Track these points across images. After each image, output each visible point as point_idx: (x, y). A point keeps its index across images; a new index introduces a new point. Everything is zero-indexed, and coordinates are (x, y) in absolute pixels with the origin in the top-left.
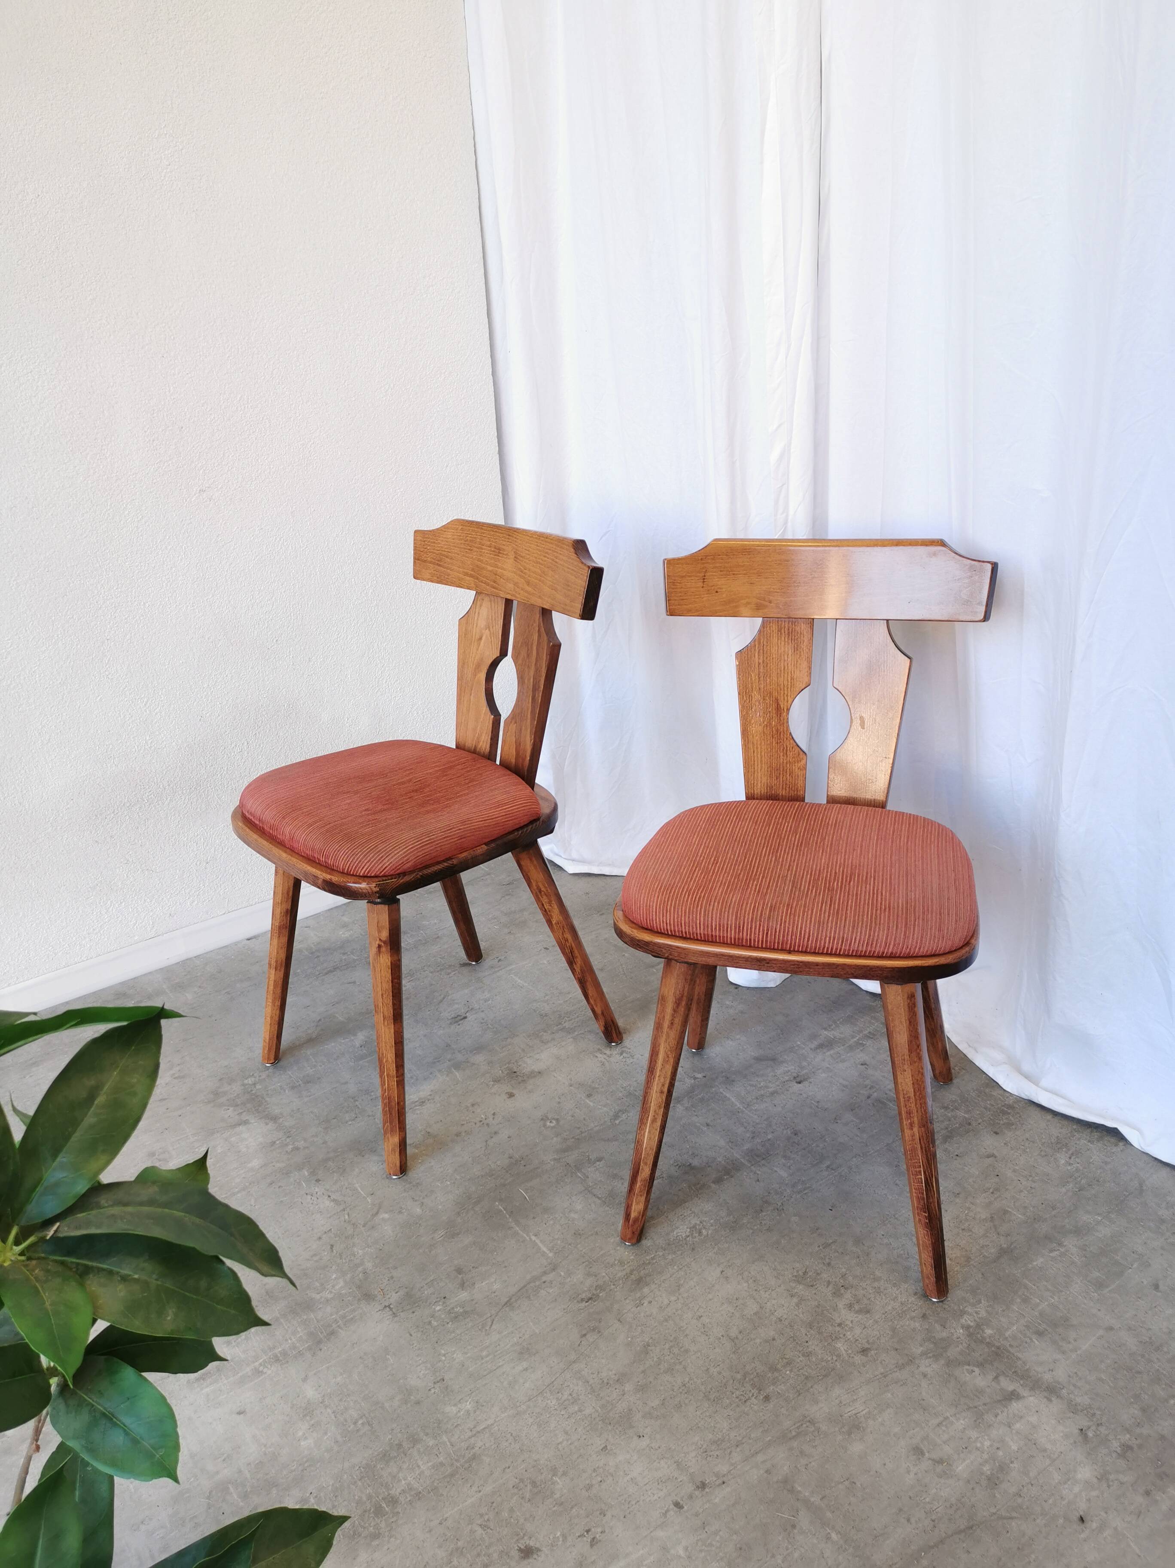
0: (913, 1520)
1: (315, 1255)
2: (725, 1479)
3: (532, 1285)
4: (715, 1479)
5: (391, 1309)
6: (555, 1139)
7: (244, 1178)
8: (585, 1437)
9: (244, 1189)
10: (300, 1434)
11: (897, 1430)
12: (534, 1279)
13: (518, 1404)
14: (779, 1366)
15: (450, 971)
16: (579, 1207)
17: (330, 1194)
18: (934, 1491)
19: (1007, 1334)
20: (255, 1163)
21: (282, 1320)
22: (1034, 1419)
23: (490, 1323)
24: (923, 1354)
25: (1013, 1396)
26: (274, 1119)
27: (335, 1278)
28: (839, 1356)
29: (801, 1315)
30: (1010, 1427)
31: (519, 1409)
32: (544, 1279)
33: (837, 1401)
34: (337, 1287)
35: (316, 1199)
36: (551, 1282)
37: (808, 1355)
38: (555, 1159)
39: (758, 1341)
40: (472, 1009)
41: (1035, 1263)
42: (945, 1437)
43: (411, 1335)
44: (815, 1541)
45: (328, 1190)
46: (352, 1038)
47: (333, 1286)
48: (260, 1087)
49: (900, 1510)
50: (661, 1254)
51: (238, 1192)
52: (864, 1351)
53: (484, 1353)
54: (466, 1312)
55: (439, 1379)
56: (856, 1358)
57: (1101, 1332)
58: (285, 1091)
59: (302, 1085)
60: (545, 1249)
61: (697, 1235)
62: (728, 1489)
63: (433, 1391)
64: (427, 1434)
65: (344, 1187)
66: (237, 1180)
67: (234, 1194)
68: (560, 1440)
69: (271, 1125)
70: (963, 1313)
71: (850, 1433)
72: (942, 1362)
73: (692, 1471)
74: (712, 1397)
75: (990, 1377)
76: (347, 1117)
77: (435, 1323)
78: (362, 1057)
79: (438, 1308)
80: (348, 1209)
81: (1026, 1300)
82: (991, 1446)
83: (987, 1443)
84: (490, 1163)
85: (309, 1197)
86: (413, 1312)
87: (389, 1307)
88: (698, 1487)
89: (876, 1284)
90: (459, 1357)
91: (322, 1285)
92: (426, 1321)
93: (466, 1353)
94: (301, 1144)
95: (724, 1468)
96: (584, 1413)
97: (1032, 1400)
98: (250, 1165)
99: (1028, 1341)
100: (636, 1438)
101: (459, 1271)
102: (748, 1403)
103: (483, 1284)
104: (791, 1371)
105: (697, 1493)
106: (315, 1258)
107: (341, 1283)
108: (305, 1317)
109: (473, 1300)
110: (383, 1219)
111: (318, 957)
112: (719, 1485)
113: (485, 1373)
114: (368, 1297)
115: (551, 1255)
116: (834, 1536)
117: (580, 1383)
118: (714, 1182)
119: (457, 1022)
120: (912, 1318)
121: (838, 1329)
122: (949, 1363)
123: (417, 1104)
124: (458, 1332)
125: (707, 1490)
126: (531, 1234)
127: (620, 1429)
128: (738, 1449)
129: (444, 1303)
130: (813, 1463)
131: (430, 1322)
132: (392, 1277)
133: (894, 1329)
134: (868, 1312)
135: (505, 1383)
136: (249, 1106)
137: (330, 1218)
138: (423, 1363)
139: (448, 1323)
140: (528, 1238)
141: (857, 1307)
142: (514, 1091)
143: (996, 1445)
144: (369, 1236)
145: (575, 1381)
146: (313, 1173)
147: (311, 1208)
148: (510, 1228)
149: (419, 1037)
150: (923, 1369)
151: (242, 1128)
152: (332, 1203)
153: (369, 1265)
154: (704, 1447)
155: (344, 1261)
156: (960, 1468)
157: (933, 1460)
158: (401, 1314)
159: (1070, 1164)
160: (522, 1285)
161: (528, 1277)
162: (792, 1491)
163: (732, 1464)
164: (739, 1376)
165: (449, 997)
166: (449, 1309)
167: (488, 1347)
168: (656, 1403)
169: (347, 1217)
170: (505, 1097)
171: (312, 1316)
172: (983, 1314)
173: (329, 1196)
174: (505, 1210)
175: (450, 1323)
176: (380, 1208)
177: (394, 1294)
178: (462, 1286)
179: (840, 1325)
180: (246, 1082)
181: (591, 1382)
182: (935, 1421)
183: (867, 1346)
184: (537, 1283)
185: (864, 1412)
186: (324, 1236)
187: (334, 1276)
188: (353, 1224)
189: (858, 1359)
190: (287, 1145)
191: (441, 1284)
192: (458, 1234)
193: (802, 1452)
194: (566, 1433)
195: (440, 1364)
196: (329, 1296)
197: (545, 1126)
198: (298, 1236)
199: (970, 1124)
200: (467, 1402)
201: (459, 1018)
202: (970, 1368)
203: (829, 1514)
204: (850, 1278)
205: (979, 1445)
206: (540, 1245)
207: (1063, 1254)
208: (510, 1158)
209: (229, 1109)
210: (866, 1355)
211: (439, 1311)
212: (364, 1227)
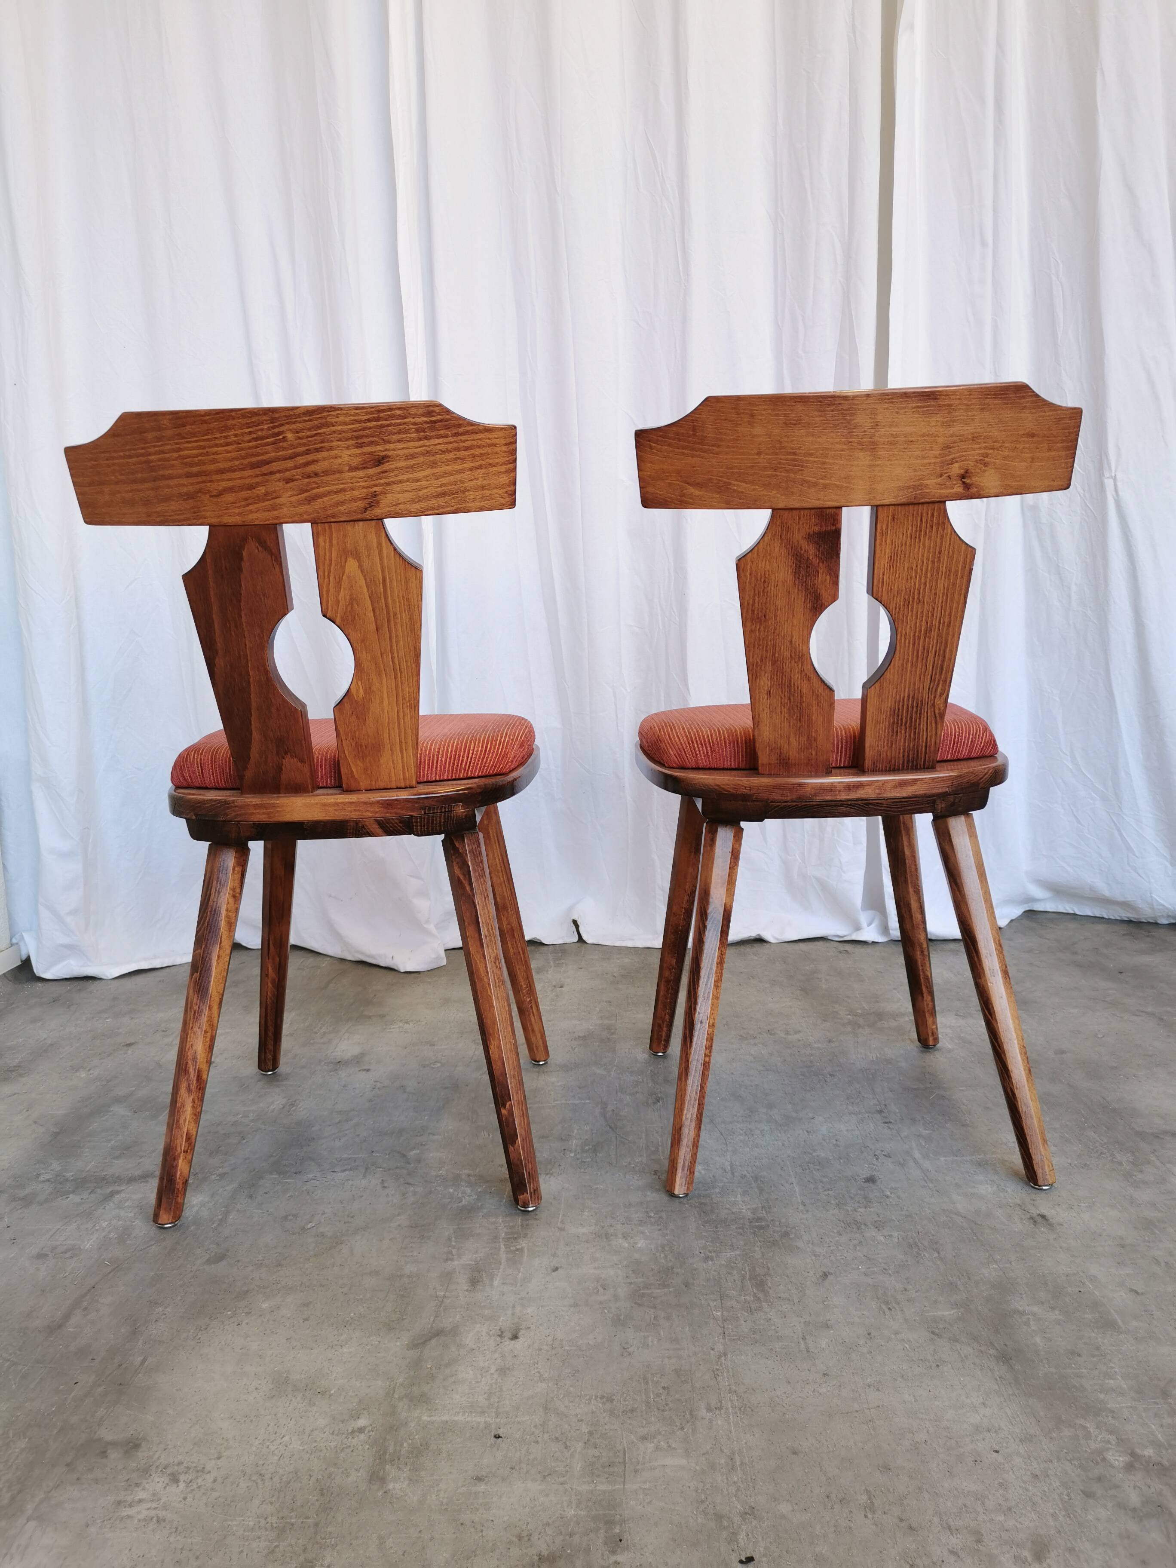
1: (404, 1194)
2: (883, 1104)
4: (879, 1107)
8: (788, 1135)
10: (627, 1245)
16: (554, 1079)
17: (331, 1170)
21: (465, 1226)
27: (454, 1190)
28: (824, 1048)
35: (323, 1179)
37: (811, 1055)
41: (823, 987)
45: (322, 1171)
47: (464, 1192)
48: (72, 1173)
52: (830, 1041)
54: (595, 1146)
56: (833, 1045)
62: (892, 1105)
64: (707, 1190)
65: (335, 1162)
68: (780, 1144)
70: (836, 1012)
73: (863, 1111)
74: (808, 1089)
80: (370, 1166)
85: (313, 1181)
88: (879, 1113)
95: (873, 1102)
100: (812, 1120)
105: (884, 1115)
106: (409, 1194)
112: (885, 1107)
120: (821, 1024)
125: (885, 1111)
127: (797, 1123)
128: (863, 1094)
133: (823, 1030)
137: (365, 1177)
144: (428, 1164)
146: (281, 1173)
147: (333, 1183)
151: (117, 1198)
152: (347, 1173)
154: (847, 1102)
155: (439, 1182)
163: (873, 1099)
164: (801, 1077)
168: (790, 1106)
169: (380, 1169)
170: (362, 1072)
172: (844, 1008)
173: (333, 1172)
183: (827, 1040)
188: (398, 1168)
194: (777, 1140)
197: (433, 1068)
207: (826, 980)
208: (446, 1088)
209: (67, 1198)
210: (833, 1042)
211: (576, 1155)
212: (409, 1164)
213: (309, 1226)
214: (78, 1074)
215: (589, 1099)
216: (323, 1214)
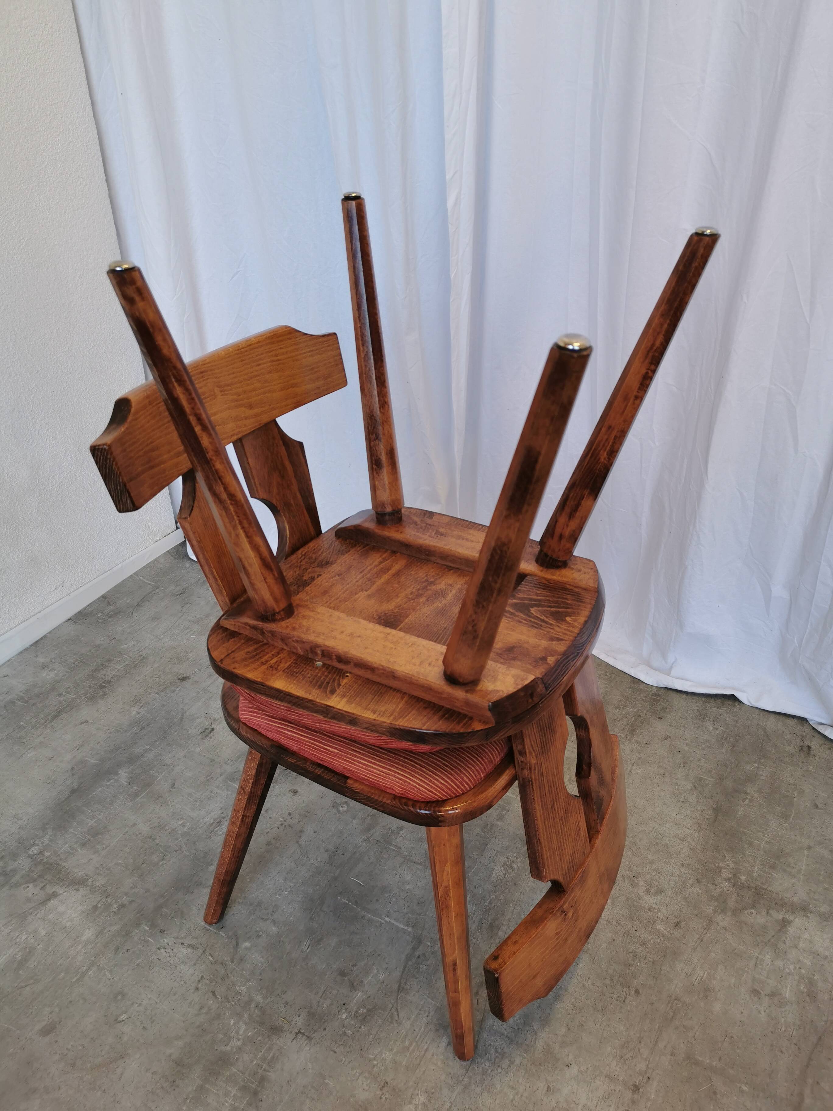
0: (783, 1049)
1: (202, 1008)
2: (648, 1075)
3: (410, 963)
4: (641, 1078)
5: (303, 1034)
6: (354, 821)
7: (85, 953)
8: (528, 1085)
9: (92, 964)
11: (733, 980)
12: (408, 958)
13: (461, 1079)
14: (630, 962)
15: (173, 688)
16: (408, 878)
17: (182, 941)
18: (783, 1020)
19: (755, 875)
20: (89, 934)
21: (207, 1086)
22: (806, 936)
23: (396, 1013)
24: (715, 912)
25: (784, 924)
26: (82, 882)
27: (234, 1023)
28: (663, 936)
29: (621, 912)
30: (797, 948)
31: (464, 1083)
32: (417, 954)
33: (684, 975)
34: (241, 1032)
35: (170, 951)
36: (424, 954)
37: (643, 943)
38: (365, 840)
39: (604, 945)
40: (214, 720)
41: (740, 813)
42: (765, 973)
43: (335, 1052)
44: (735, 1098)
45: (177, 938)
46: (116, 778)
47: (237, 1033)
48: (49, 854)
49: (772, 1046)
50: (494, 896)
51: (88, 970)
52: (677, 925)
53: (407, 1043)
54: (369, 1010)
55: (382, 1084)
56: (676, 933)
57: (806, 852)
58: (77, 851)
59: (92, 839)
60: (402, 926)
61: (511, 870)
62: (655, 1083)
63: (384, 1098)
65: (192, 930)
66: (80, 958)
67: (84, 974)
68: (512, 1097)
69: (83, 891)
70: (720, 869)
71: (706, 997)
72: (729, 914)
73: (622, 1078)
74: (600, 1008)
75: (764, 913)
76: (155, 858)
77: (350, 1032)
78: (136, 795)
79: (344, 1016)
80: (208, 950)
81: (751, 844)
82: (795, 968)
83: (792, 967)
84: (312, 861)
85: (163, 950)
86: (325, 1029)
87: (299, 1032)
88: (634, 1091)
89: (654, 866)
90: (387, 1055)
91: (225, 1034)
92: (340, 1033)
93: (391, 1050)
94: (125, 899)
95: (642, 1066)
96: (515, 1063)
97: (798, 922)
98: (84, 938)
99: (770, 875)
100: (566, 1068)
101: (342, 974)
102: (627, 1001)
103: (370, 978)
104: (640, 961)
105: (636, 1096)
106: (204, 1010)
107: (243, 1027)
108: (228, 1073)
109: (369, 997)
110: (246, 948)
111: (34, 704)
112: (647, 1082)
113: (418, 1061)
114: (276, 1030)
115: (410, 930)
116: (745, 1088)
117: (498, 1038)
118: (498, 820)
119: (207, 736)
120: (692, 885)
121: (650, 914)
122: (735, 912)
123: (214, 825)
124: (374, 1032)
125: (641, 1090)
126: (384, 916)
127: (550, 1065)
128: (642, 1045)
129: (346, 1009)
130: (698, 1034)
131: (345, 1033)
132: (287, 1003)
133: (685, 899)
134: (662, 892)
135: (439, 1063)
136: (48, 877)
137: (195, 964)
138: (360, 1074)
139: (360, 1028)
140: (383, 921)
141: (652, 890)
142: (296, 787)
143: (798, 966)
144: (243, 970)
145: (493, 1038)
146: (153, 926)
147: (172, 961)
148: (363, 917)
149: (179, 759)
150: (721, 924)
151: (53, 902)
152: (189, 950)
153: (259, 998)
154: (618, 1053)
155: (233, 1003)
156: (787, 994)
157: (768, 995)
158: (315, 1035)
159: (717, 729)
160: (402, 967)
161: (403, 957)
162: (697, 1063)
163: (646, 1059)
164: (608, 982)
165: (187, 713)
166: (353, 1013)
167: (406, 1036)
168: (563, 1030)
169: (211, 958)
170: (290, 795)
171: (234, 1070)
172: (732, 865)
173: (182, 944)
174: (350, 901)
175: (363, 1027)
176: (237, 939)
177: (298, 1019)
178: (353, 986)
179: (650, 910)
180: (30, 852)
181: (506, 1033)
182: (752, 964)
183: (676, 920)
184: (414, 960)
185: (705, 975)
186: (200, 985)
187: (232, 1022)
188: (222, 963)
189: (677, 933)
190: (110, 905)
191: (334, 992)
192: (321, 939)
193: (684, 1027)
194: (513, 1088)
195: (376, 1069)
196: (239, 1043)
197: (339, 811)
198: (175, 994)
199: (640, 716)
200: (418, 1095)
201: (207, 731)
202: (749, 911)
203: (731, 1071)
204: (635, 868)
205: (787, 970)
206: (397, 924)
207: (751, 800)
208: (327, 851)
209: (28, 887)
210: (680, 928)
211: (346, 1019)
212: (232, 962)
213: (124, 1017)
214: (132, 709)
215: (413, 927)
216: (140, 1005)
